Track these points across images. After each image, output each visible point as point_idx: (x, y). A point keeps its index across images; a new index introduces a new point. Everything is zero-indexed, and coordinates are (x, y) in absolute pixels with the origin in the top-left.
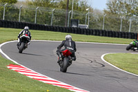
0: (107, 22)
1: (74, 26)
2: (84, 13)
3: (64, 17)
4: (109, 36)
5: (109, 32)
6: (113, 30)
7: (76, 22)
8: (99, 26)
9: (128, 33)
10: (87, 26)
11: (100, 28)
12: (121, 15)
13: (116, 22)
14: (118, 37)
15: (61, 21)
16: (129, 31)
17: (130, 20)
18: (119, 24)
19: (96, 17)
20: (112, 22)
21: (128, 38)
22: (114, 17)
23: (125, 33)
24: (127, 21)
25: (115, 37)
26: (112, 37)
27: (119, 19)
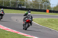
0: (34, 5)
1: (20, 7)
2: (24, 1)
3: (15, 3)
4: (34, 11)
5: (34, 9)
6: (36, 8)
7: (21, 5)
8: (30, 7)
9: (42, 10)
10: (25, 7)
11: (30, 8)
12: (39, 2)
13: (37, 5)
14: (38, 11)
15: (14, 5)
16: (43, 9)
17: (43, 4)
18: (39, 6)
19: (29, 3)
20: (35, 5)
21: (42, 12)
22: (36, 3)
23: (41, 10)
24: (42, 5)
25: (37, 11)
26: (36, 11)
27: (39, 4)
